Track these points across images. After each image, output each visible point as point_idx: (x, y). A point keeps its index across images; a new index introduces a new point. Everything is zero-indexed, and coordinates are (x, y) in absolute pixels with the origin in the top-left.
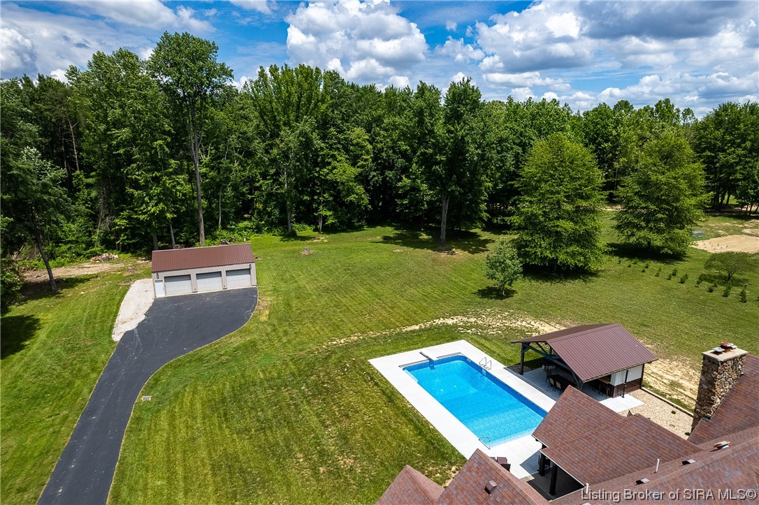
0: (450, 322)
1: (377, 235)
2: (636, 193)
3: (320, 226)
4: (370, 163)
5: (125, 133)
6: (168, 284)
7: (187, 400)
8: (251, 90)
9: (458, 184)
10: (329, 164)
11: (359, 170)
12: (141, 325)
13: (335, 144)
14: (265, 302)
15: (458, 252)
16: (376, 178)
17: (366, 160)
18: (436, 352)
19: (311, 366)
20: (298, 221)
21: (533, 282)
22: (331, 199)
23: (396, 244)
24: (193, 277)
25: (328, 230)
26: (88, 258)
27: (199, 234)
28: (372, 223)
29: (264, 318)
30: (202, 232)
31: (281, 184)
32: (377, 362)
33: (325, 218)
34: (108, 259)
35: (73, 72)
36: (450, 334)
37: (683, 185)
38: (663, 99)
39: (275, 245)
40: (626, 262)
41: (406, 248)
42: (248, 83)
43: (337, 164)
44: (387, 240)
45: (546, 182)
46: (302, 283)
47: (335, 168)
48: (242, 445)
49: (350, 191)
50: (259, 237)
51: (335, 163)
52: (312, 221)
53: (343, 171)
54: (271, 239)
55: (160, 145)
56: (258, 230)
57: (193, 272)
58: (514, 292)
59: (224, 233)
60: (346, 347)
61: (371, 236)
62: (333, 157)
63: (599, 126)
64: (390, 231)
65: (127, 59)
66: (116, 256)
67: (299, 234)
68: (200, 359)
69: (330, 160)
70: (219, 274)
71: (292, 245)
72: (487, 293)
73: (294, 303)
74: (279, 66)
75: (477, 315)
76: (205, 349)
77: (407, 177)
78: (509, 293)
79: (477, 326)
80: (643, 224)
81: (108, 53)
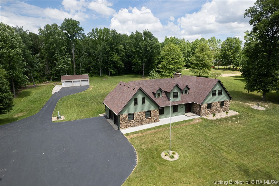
2: (195, 59)
3: (110, 74)
5: (54, 45)
6: (66, 83)
8: (89, 35)
10: (112, 56)
11: (121, 57)
12: (59, 91)
13: (114, 50)
14: (91, 87)
16: (126, 60)
17: (123, 54)
19: (101, 94)
22: (113, 66)
24: (72, 82)
25: (112, 75)
26: (43, 82)
27: (74, 73)
29: (90, 89)
31: (98, 62)
33: (111, 72)
34: (48, 82)
35: (40, 30)
37: (206, 56)
38: (213, 37)
42: (89, 33)
45: (167, 56)
47: (113, 57)
49: (118, 63)
51: (113, 55)
53: (116, 58)
55: (64, 49)
57: (72, 80)
63: (195, 45)
65: (55, 26)
66: (50, 82)
69: (112, 55)
70: (79, 81)
74: (98, 28)
76: (75, 94)
80: (196, 68)
81: (50, 25)
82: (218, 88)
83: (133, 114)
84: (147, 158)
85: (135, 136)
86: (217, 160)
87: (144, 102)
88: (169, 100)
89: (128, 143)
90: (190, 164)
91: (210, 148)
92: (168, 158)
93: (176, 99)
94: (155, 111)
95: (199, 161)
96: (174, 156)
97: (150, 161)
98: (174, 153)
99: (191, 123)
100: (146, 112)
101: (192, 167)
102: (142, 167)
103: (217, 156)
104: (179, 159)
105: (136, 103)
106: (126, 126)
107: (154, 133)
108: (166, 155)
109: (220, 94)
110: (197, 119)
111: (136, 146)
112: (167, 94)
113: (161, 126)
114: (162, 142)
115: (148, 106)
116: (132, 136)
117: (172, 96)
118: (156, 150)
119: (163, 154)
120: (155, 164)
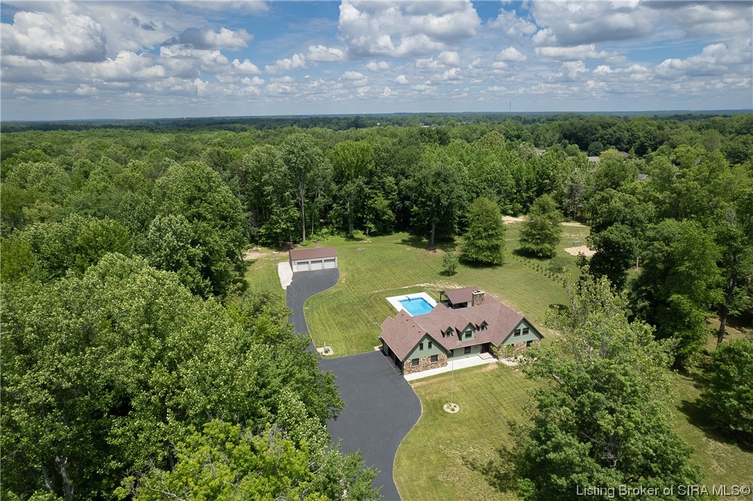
0: (422, 285)
1: (399, 238)
3: (367, 232)
4: (396, 197)
7: (321, 309)
9: (438, 216)
10: (373, 198)
11: (389, 201)
12: (292, 283)
13: (377, 186)
14: (343, 275)
15: (439, 251)
16: (399, 205)
17: (393, 195)
18: (411, 296)
19: (364, 299)
20: (355, 228)
21: (469, 269)
22: (374, 217)
23: (408, 245)
24: (310, 262)
25: (372, 234)
26: (247, 250)
27: (302, 237)
28: (398, 230)
29: (343, 282)
30: (304, 236)
31: (346, 210)
32: (389, 299)
33: (370, 228)
34: (257, 251)
36: (420, 290)
39: (343, 244)
40: (522, 259)
41: (413, 248)
43: (377, 198)
44: (404, 242)
46: (359, 266)
47: (376, 200)
48: (343, 320)
49: (385, 213)
50: (333, 238)
52: (363, 229)
53: (380, 202)
54: (339, 239)
55: (288, 195)
56: (332, 233)
57: (309, 260)
58: (456, 273)
59: (315, 236)
60: (378, 293)
61: (396, 239)
62: (376, 194)
64: (406, 236)
66: (260, 249)
67: (356, 236)
68: (321, 296)
69: (374, 196)
70: (321, 261)
71: (352, 244)
72: (442, 274)
73: (356, 276)
75: (435, 283)
76: (322, 293)
77: (417, 206)
78: (454, 273)
79: (433, 287)
82: (523, 326)
83: (418, 359)
84: (430, 410)
85: (419, 384)
86: (492, 415)
87: (430, 346)
88: (460, 339)
89: (413, 393)
90: (467, 417)
91: (492, 403)
92: (449, 411)
93: (469, 339)
94: (442, 355)
95: (476, 415)
96: (455, 408)
97: (433, 412)
98: (455, 406)
99: (484, 370)
100: (432, 357)
101: (468, 420)
102: (426, 417)
103: (494, 412)
104: (459, 412)
105: (421, 348)
106: (409, 372)
107: (440, 382)
108: (448, 407)
109: (525, 332)
110: (493, 364)
111: (420, 396)
112: (459, 334)
113: (448, 372)
114: (446, 394)
115: (435, 350)
116: (416, 384)
117: (464, 336)
118: (440, 401)
119: (445, 407)
120: (437, 415)
